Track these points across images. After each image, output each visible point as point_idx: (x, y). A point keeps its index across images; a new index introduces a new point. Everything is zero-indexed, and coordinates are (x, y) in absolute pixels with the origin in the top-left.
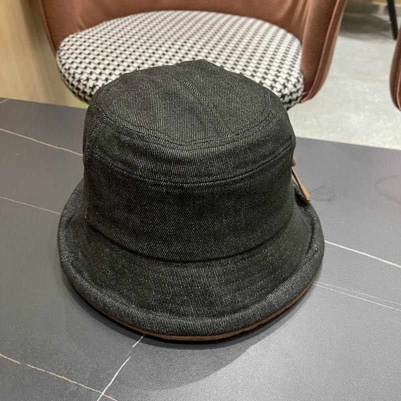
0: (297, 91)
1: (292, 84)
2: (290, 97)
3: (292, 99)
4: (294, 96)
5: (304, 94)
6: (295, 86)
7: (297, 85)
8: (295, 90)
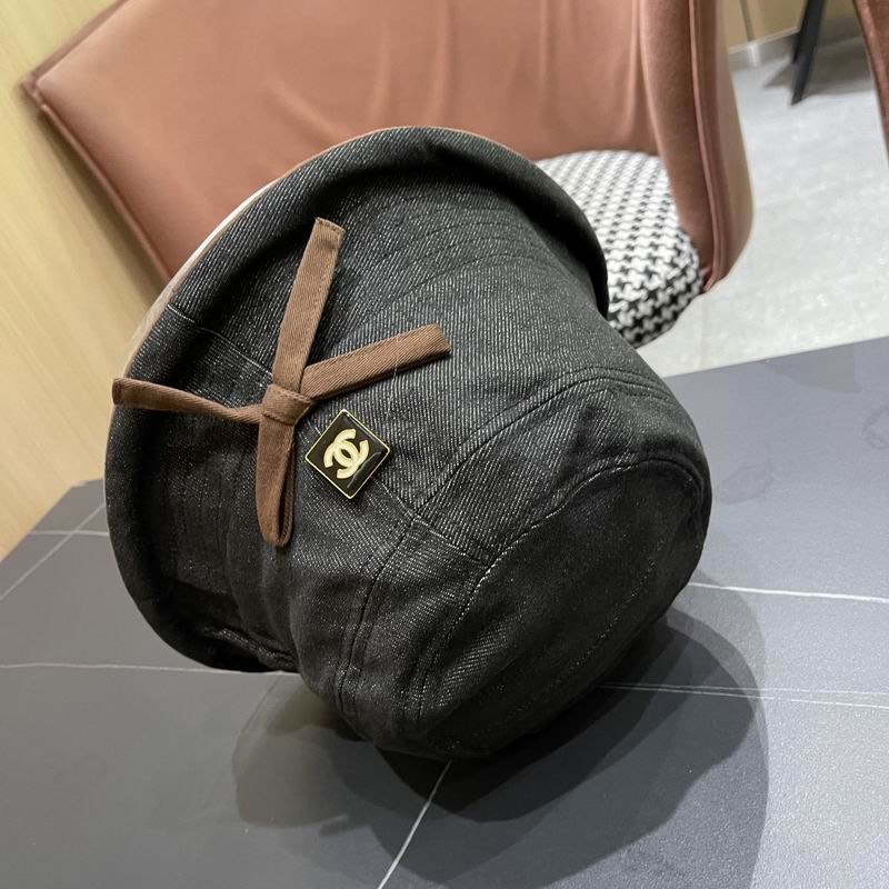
0: (684, 272)
1: (666, 263)
2: (669, 291)
3: (675, 292)
4: (680, 285)
5: (703, 273)
6: (673, 265)
7: (676, 260)
8: (676, 272)
